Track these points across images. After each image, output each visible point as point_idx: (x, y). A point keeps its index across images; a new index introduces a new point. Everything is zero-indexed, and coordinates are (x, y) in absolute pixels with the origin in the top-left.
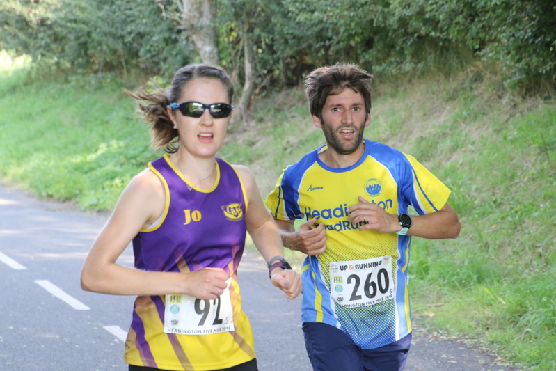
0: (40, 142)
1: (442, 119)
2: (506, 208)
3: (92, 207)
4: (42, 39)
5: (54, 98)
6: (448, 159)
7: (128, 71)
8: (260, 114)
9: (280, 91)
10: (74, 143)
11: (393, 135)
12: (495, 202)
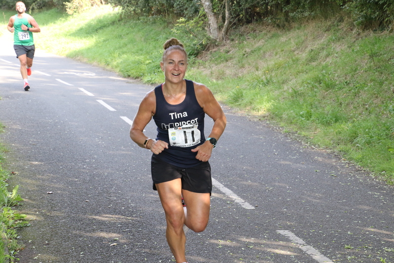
0: (125, 49)
1: (322, 41)
2: (351, 85)
3: (149, 82)
5: (132, 28)
6: (325, 61)
7: (168, 15)
8: (233, 37)
9: (242, 26)
11: (298, 48)
12: (346, 83)
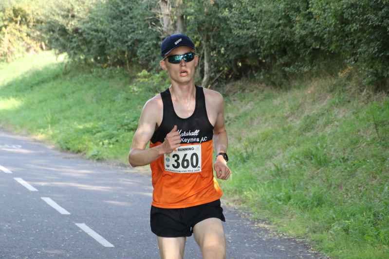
0: (68, 113)
3: (94, 156)
4: (75, 42)
5: (81, 84)
10: (91, 114)
